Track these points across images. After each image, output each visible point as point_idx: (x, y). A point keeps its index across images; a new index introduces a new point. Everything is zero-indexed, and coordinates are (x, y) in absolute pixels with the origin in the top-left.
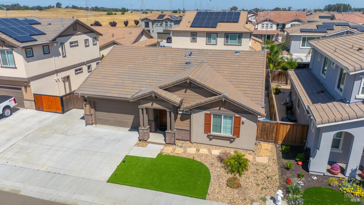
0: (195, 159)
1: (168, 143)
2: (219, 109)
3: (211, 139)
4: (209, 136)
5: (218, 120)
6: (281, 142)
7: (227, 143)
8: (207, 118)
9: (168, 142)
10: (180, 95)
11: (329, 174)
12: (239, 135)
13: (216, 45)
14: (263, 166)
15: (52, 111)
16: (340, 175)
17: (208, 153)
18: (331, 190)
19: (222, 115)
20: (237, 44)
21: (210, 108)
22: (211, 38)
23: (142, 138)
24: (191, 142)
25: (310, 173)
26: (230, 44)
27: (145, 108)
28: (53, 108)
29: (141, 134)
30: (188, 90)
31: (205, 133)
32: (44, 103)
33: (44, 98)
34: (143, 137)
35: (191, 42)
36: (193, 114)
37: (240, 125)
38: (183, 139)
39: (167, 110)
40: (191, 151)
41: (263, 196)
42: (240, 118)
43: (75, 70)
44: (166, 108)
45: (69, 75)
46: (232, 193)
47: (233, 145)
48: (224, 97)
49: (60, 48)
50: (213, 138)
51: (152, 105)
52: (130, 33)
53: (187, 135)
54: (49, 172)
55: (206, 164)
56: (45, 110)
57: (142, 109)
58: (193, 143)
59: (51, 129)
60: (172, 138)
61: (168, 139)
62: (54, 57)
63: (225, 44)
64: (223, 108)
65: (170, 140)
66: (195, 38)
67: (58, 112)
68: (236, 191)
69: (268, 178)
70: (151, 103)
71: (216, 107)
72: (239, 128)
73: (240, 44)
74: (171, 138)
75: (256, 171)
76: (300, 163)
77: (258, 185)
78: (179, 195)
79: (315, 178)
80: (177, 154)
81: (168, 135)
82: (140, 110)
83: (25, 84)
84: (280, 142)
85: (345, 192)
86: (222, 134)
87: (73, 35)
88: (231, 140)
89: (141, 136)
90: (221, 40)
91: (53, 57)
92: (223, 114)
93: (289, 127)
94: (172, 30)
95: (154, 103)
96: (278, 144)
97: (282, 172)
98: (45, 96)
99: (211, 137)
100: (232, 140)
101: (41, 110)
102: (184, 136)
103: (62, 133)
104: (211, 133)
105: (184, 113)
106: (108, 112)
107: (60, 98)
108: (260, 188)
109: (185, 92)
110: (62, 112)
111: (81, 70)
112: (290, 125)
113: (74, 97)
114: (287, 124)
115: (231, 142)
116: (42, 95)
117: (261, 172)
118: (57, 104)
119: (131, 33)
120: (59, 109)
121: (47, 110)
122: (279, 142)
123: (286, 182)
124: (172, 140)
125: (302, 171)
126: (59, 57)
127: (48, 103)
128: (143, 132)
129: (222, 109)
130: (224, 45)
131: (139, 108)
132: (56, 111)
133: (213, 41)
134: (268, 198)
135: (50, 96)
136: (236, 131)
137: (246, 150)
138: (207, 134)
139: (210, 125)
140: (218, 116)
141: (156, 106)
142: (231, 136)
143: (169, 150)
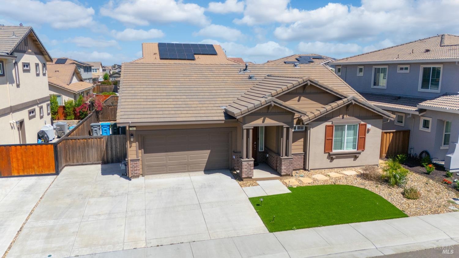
0: (336, 184)
1: (285, 174)
2: (343, 118)
4: (331, 156)
5: (339, 133)
6: (385, 155)
7: (349, 161)
8: (329, 132)
9: (284, 172)
12: (364, 148)
15: (31, 174)
17: (342, 176)
19: (345, 125)
21: (333, 118)
23: (247, 175)
24: (307, 169)
27: (253, 128)
28: (36, 168)
29: (245, 168)
30: (302, 98)
31: (325, 153)
32: (14, 160)
33: (16, 150)
34: (249, 173)
36: (311, 129)
37: (365, 135)
38: (295, 168)
39: (284, 126)
40: (320, 178)
41: (446, 199)
42: (365, 125)
43: (28, 111)
44: (283, 123)
45: (24, 119)
46: (422, 204)
47: (358, 162)
48: (354, 99)
49: (13, 69)
50: (336, 157)
51: (263, 122)
52: (56, 71)
53: (300, 161)
54: (158, 246)
55: (355, 186)
56: (16, 175)
57: (248, 130)
58: (310, 170)
59: (71, 195)
60: (290, 166)
61: (284, 169)
62: (8, 83)
64: (347, 115)
65: (288, 169)
67: (47, 173)
68: (423, 201)
69: (427, 184)
70: (263, 118)
71: (339, 116)
72: (365, 138)
74: (288, 166)
77: (429, 191)
78: (376, 220)
80: (309, 183)
81: (285, 163)
82: (245, 132)
86: (345, 150)
87: (24, 52)
88: (355, 156)
89: (245, 172)
91: (6, 84)
92: (347, 123)
93: (392, 134)
95: (267, 118)
97: (427, 177)
98: (19, 147)
99: (334, 157)
100: (357, 155)
101: (6, 175)
102: (296, 164)
103: (102, 196)
104: (333, 151)
105: (297, 130)
107: (53, 146)
108: (435, 194)
109: (299, 100)
110: (55, 172)
111: (34, 114)
112: (393, 132)
113: (69, 146)
114: (390, 133)
115: (356, 158)
116: (10, 146)
118: (44, 159)
119: (58, 71)
120: (48, 168)
121: (21, 174)
122: (383, 155)
123: (445, 183)
124: (290, 169)
126: (13, 84)
127: (24, 159)
128: (249, 165)
129: (345, 117)
131: (244, 128)
132: (42, 172)
134: (452, 200)
135: (30, 146)
136: (361, 144)
138: (327, 154)
139: (332, 140)
140: (341, 128)
141: (269, 122)
142: (355, 150)
143: (293, 182)
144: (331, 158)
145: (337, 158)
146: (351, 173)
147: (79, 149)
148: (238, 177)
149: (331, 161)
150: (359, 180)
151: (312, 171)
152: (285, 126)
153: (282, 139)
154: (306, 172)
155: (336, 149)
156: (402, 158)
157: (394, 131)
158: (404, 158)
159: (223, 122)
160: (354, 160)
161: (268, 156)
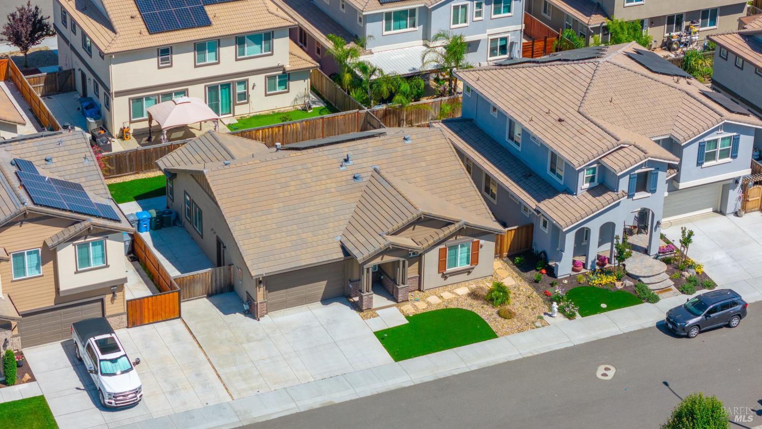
0: (448, 308)
1: (401, 301)
2: (456, 239)
3: (446, 278)
4: (445, 275)
5: (453, 251)
6: (507, 253)
7: (464, 277)
8: (442, 254)
9: (401, 299)
10: (406, 236)
11: (575, 273)
12: (477, 262)
13: (218, 63)
14: (515, 288)
15: (159, 320)
16: (583, 271)
17: (454, 296)
18: (583, 287)
19: (458, 245)
20: (264, 53)
21: (446, 241)
22: (206, 50)
24: (422, 290)
25: (559, 278)
26: (248, 56)
27: (372, 266)
29: (365, 301)
30: (417, 227)
31: (439, 273)
32: (146, 310)
33: (148, 301)
34: (368, 305)
35: (159, 68)
36: (426, 254)
37: (478, 250)
40: (434, 300)
41: (537, 315)
42: (478, 242)
44: (400, 258)
46: (513, 324)
47: (472, 276)
48: (466, 224)
51: (382, 259)
53: (415, 284)
54: (323, 379)
55: (464, 308)
56: (147, 323)
57: (368, 269)
58: (425, 290)
60: (406, 293)
61: (401, 296)
63: (238, 57)
64: (460, 236)
65: (404, 296)
66: (168, 59)
67: (172, 318)
68: (515, 320)
69: (529, 298)
70: (381, 256)
71: (452, 238)
72: (478, 254)
73: (270, 53)
74: (404, 293)
75: (514, 296)
76: (544, 271)
77: (526, 307)
79: (566, 282)
80: (423, 309)
81: (401, 291)
82: (365, 271)
83: (112, 288)
84: (505, 254)
85: (595, 285)
88: (468, 271)
89: (365, 304)
90: (228, 52)
92: (460, 242)
93: (513, 232)
94: (113, 53)
95: (385, 256)
96: (504, 257)
97: (534, 287)
99: (447, 276)
100: (471, 270)
101: (139, 325)
102: (411, 286)
104: (447, 270)
106: (286, 288)
107: (178, 293)
108: (530, 310)
109: (413, 229)
110: (178, 316)
112: (514, 229)
114: (511, 230)
115: (469, 273)
116: (144, 298)
117: (519, 294)
120: (173, 313)
121: (151, 321)
123: (546, 295)
124: (406, 296)
125: (551, 280)
128: (368, 298)
129: (458, 238)
130: (237, 60)
131: (364, 268)
132: (169, 317)
133: (210, 57)
134: (542, 315)
135: (158, 296)
136: (474, 259)
137: (484, 278)
138: (442, 274)
139: (446, 260)
140: (454, 247)
141: (388, 259)
142: (468, 266)
143: (409, 308)
144: (445, 277)
145: (450, 276)
146: (463, 291)
147: (186, 286)
148: (357, 307)
149: (445, 280)
150: (470, 301)
151: (427, 292)
152: (402, 259)
153: (398, 269)
154: (421, 294)
155: (449, 267)
156: (520, 261)
157: (516, 227)
158: (522, 261)
159: (342, 259)
160: (468, 275)
161: (382, 277)
